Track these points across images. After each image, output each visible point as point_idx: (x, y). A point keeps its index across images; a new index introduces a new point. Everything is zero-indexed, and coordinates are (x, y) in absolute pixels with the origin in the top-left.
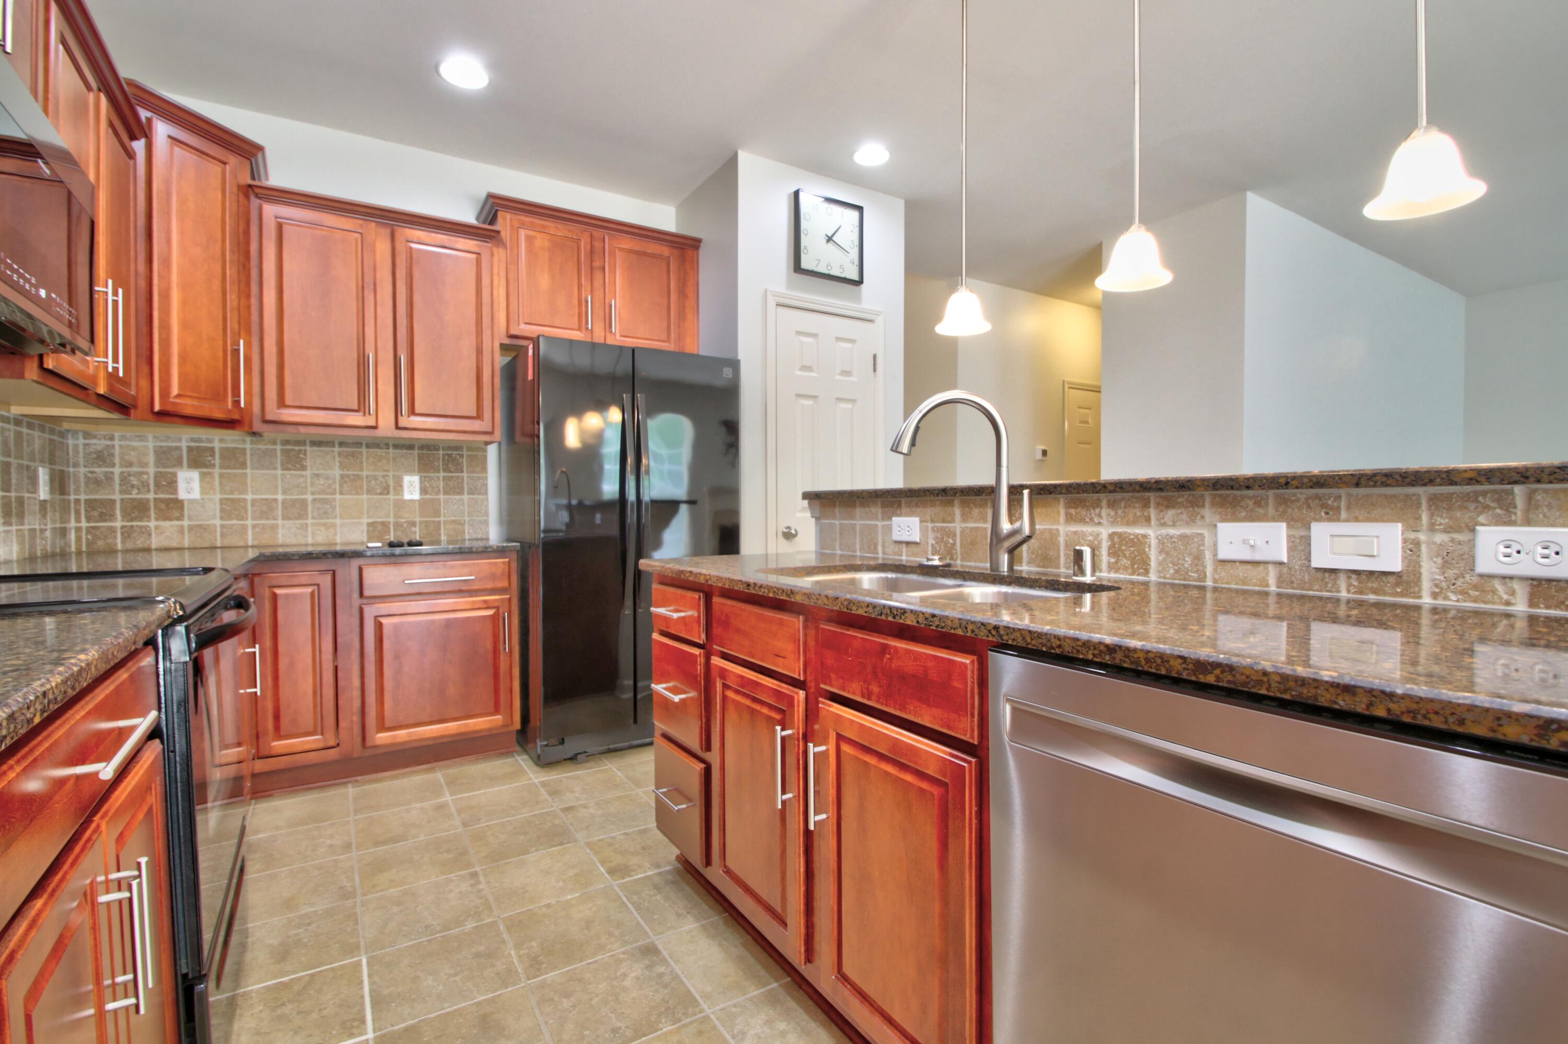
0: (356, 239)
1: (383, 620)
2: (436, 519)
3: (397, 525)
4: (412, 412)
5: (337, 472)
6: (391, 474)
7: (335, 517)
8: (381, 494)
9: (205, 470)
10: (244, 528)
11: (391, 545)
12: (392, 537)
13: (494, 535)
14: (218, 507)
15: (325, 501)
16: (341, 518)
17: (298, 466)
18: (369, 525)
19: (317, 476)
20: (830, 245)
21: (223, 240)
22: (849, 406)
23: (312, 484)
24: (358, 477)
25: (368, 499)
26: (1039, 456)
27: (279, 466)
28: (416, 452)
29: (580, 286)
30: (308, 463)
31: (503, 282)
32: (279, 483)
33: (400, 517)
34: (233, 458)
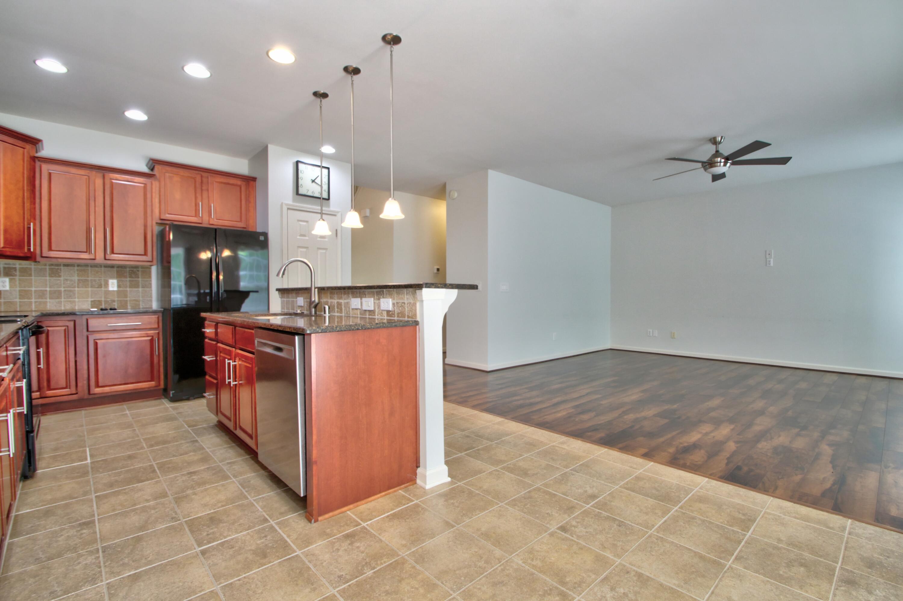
0: (86, 179)
1: (98, 341)
2: (126, 299)
3: (106, 302)
4: (112, 252)
5: (76, 278)
6: (103, 279)
7: (75, 298)
8: (97, 288)
9: (12, 277)
10: (31, 303)
11: (102, 310)
12: (103, 307)
13: (155, 306)
14: (18, 294)
15: (70, 291)
16: (78, 298)
17: (57, 275)
18: (92, 301)
19: (67, 280)
20: (314, 184)
21: (24, 181)
22: (324, 251)
23: (64, 283)
24: (87, 280)
25: (92, 290)
26: (435, 271)
27: (48, 275)
28: (115, 269)
29: (196, 198)
30: (62, 274)
31: (158, 196)
32: (48, 283)
33: (107, 298)
34: (25, 272)
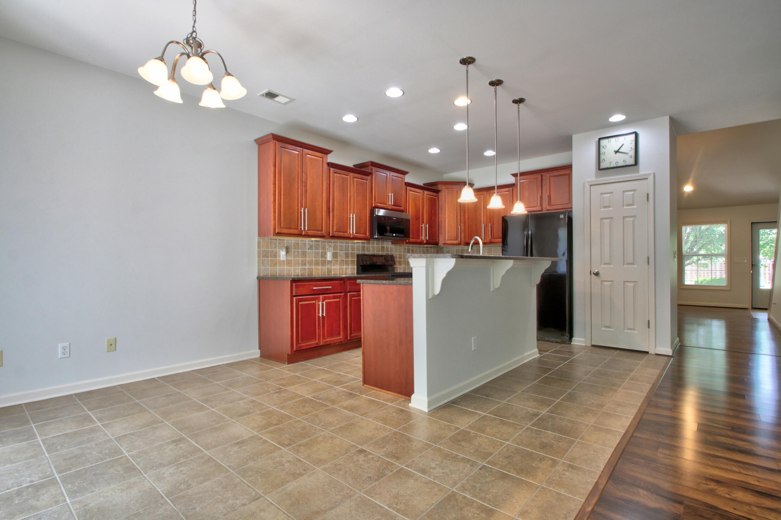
0: (482, 196)
4: (493, 237)
20: (618, 154)
22: (632, 219)
29: (537, 193)
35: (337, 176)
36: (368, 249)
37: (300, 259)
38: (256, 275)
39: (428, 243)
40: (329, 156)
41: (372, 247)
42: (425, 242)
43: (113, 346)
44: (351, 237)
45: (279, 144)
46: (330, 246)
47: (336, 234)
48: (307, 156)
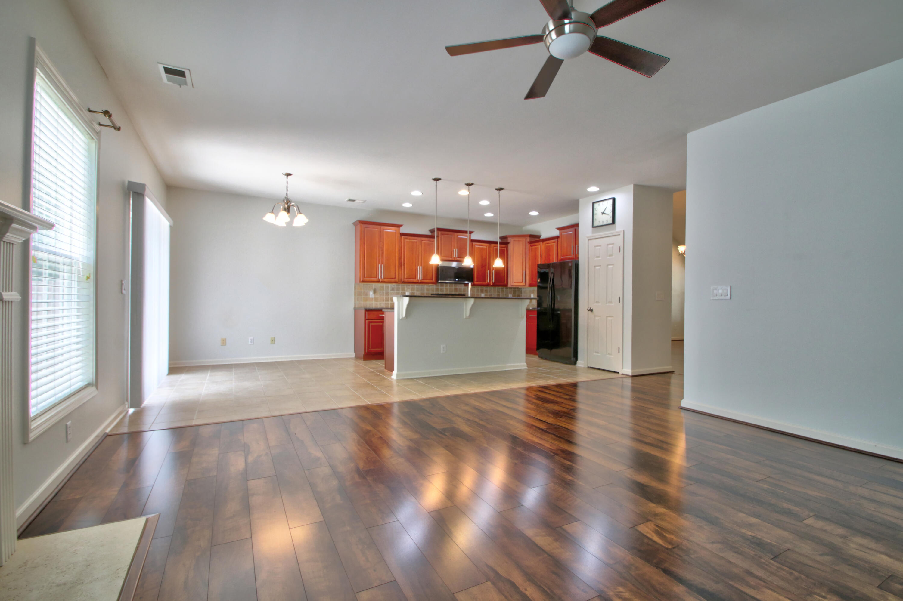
20: (604, 215)
35: (407, 241)
36: (441, 290)
37: (384, 297)
38: (353, 307)
39: (494, 285)
40: (401, 228)
41: (445, 288)
42: (491, 284)
43: (273, 341)
44: (419, 282)
45: (362, 225)
46: (408, 288)
47: (406, 280)
48: (384, 231)
